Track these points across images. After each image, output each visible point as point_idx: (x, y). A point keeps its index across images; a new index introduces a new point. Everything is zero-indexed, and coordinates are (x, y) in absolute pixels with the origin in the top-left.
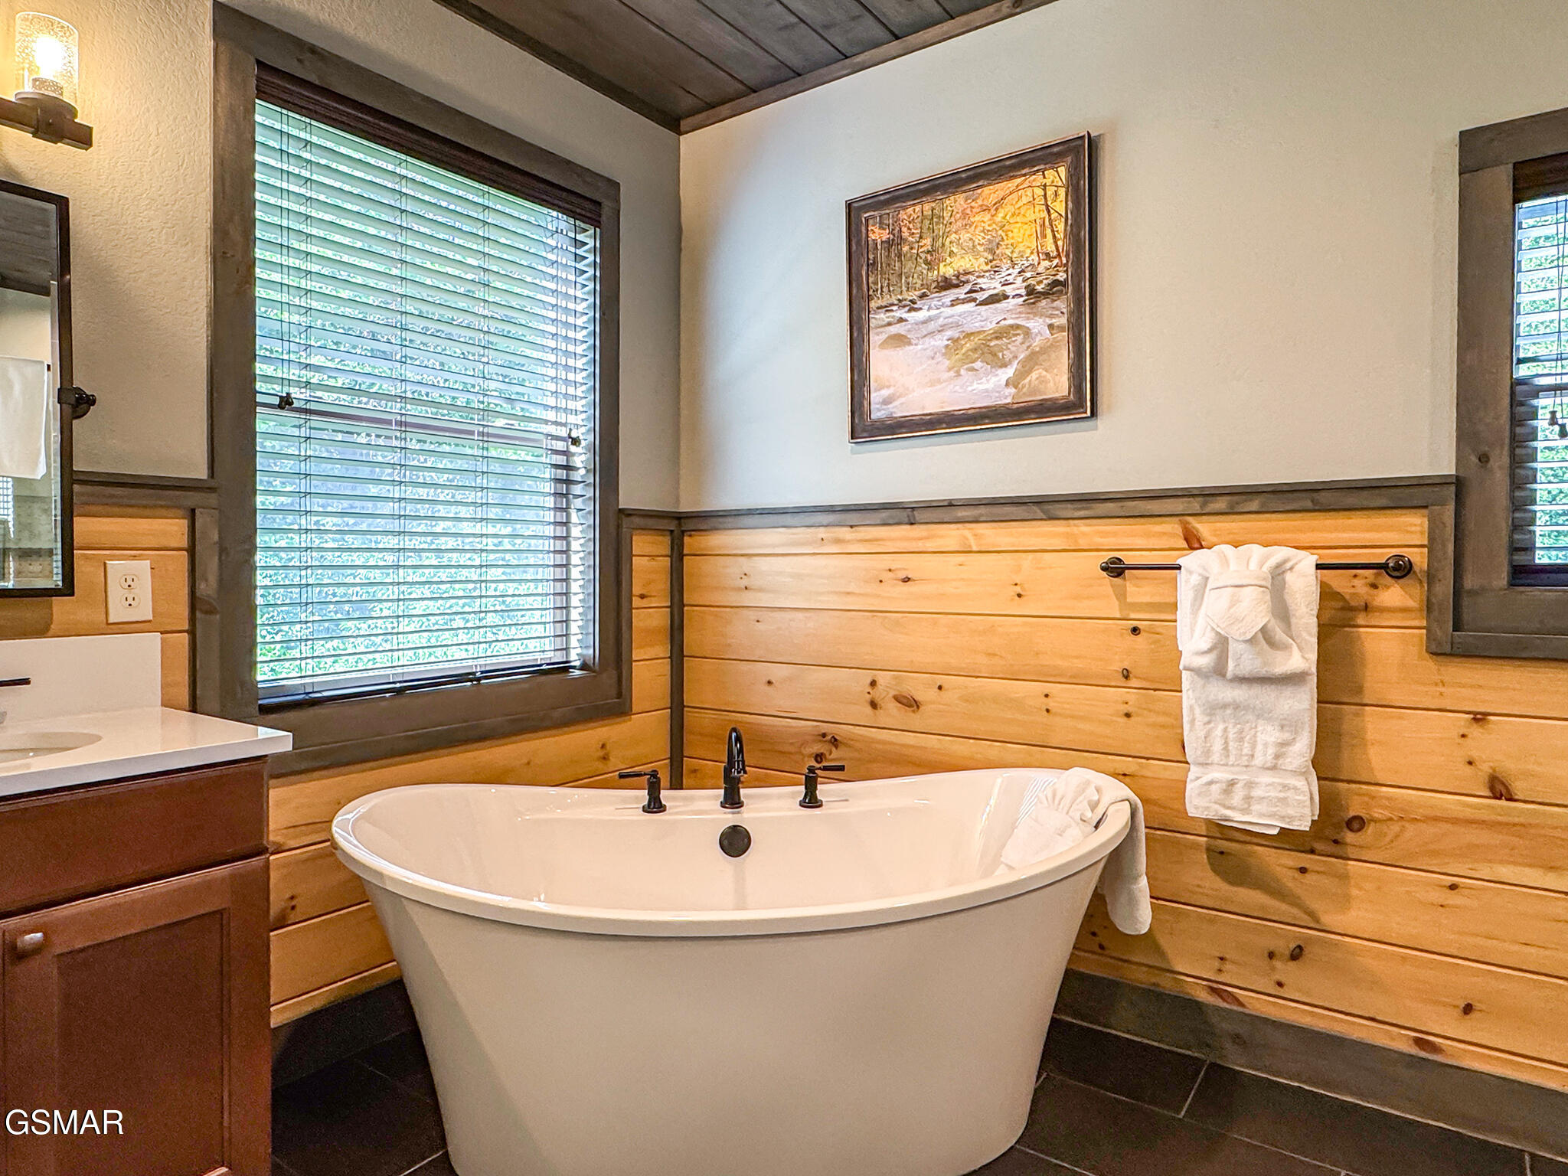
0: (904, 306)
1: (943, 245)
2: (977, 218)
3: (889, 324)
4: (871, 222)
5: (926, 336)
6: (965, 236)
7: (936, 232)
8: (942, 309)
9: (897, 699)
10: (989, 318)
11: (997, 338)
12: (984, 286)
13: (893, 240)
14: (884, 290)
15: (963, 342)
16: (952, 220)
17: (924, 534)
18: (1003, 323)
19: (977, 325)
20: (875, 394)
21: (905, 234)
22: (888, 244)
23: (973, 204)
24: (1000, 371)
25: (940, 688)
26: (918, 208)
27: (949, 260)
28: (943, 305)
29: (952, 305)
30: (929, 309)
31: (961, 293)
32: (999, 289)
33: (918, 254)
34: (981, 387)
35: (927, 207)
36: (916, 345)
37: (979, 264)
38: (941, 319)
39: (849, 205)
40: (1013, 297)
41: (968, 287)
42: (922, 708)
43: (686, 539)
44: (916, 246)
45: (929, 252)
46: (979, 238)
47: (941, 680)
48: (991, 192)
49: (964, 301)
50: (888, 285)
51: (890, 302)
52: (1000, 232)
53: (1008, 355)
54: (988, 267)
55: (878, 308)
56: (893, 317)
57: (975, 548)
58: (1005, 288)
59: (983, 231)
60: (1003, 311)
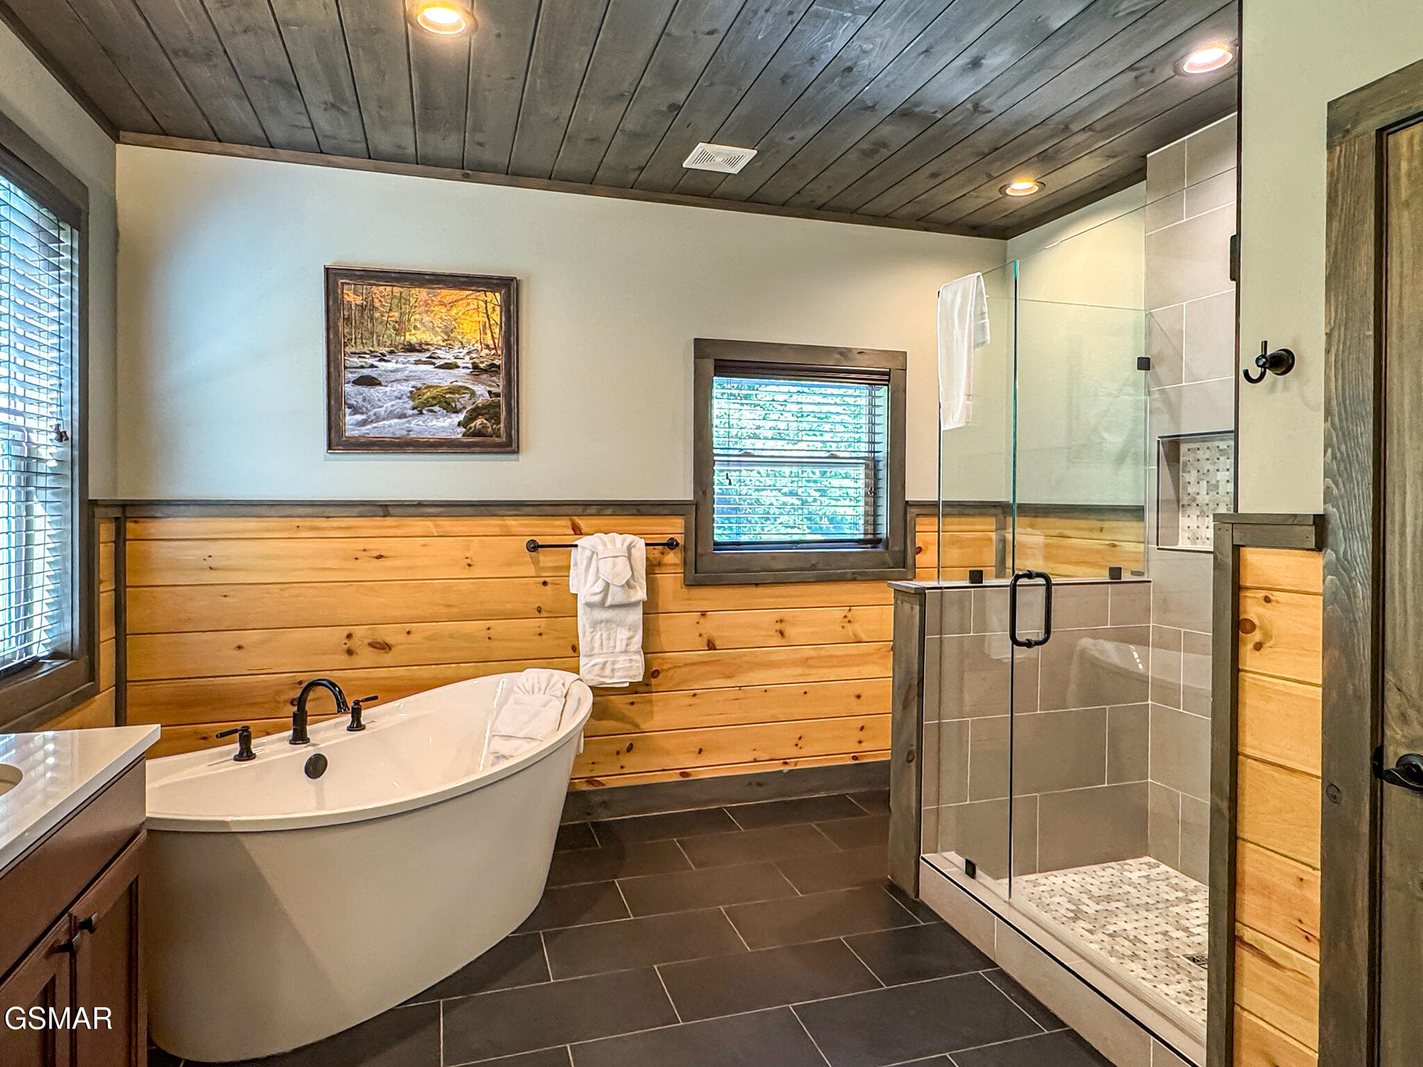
0: (376, 356)
1: (409, 320)
2: (437, 309)
3: (362, 367)
4: (346, 287)
5: (393, 381)
6: (426, 319)
7: (403, 310)
8: (407, 365)
9: (371, 645)
10: (445, 379)
11: (451, 393)
12: (441, 356)
13: (366, 306)
14: (358, 340)
15: (424, 391)
16: (417, 304)
17: (396, 523)
18: (455, 383)
19: (435, 381)
20: (350, 418)
21: (377, 304)
22: (362, 308)
23: (433, 298)
24: (454, 415)
25: (409, 633)
26: (389, 289)
27: (413, 331)
28: (408, 362)
29: (416, 364)
30: (397, 362)
31: (424, 356)
32: (452, 360)
33: (387, 321)
34: (439, 424)
35: (396, 289)
36: (386, 386)
37: (438, 340)
38: (407, 372)
39: (327, 270)
40: (463, 368)
41: (428, 354)
42: (393, 649)
43: (130, 525)
44: (387, 315)
45: (396, 322)
46: (437, 322)
47: (408, 626)
48: (449, 294)
49: (425, 363)
50: (362, 338)
51: (363, 350)
52: (454, 323)
53: (459, 406)
54: (444, 344)
55: (352, 353)
56: (366, 362)
57: (436, 534)
58: (457, 360)
59: (441, 318)
60: (455, 376)
